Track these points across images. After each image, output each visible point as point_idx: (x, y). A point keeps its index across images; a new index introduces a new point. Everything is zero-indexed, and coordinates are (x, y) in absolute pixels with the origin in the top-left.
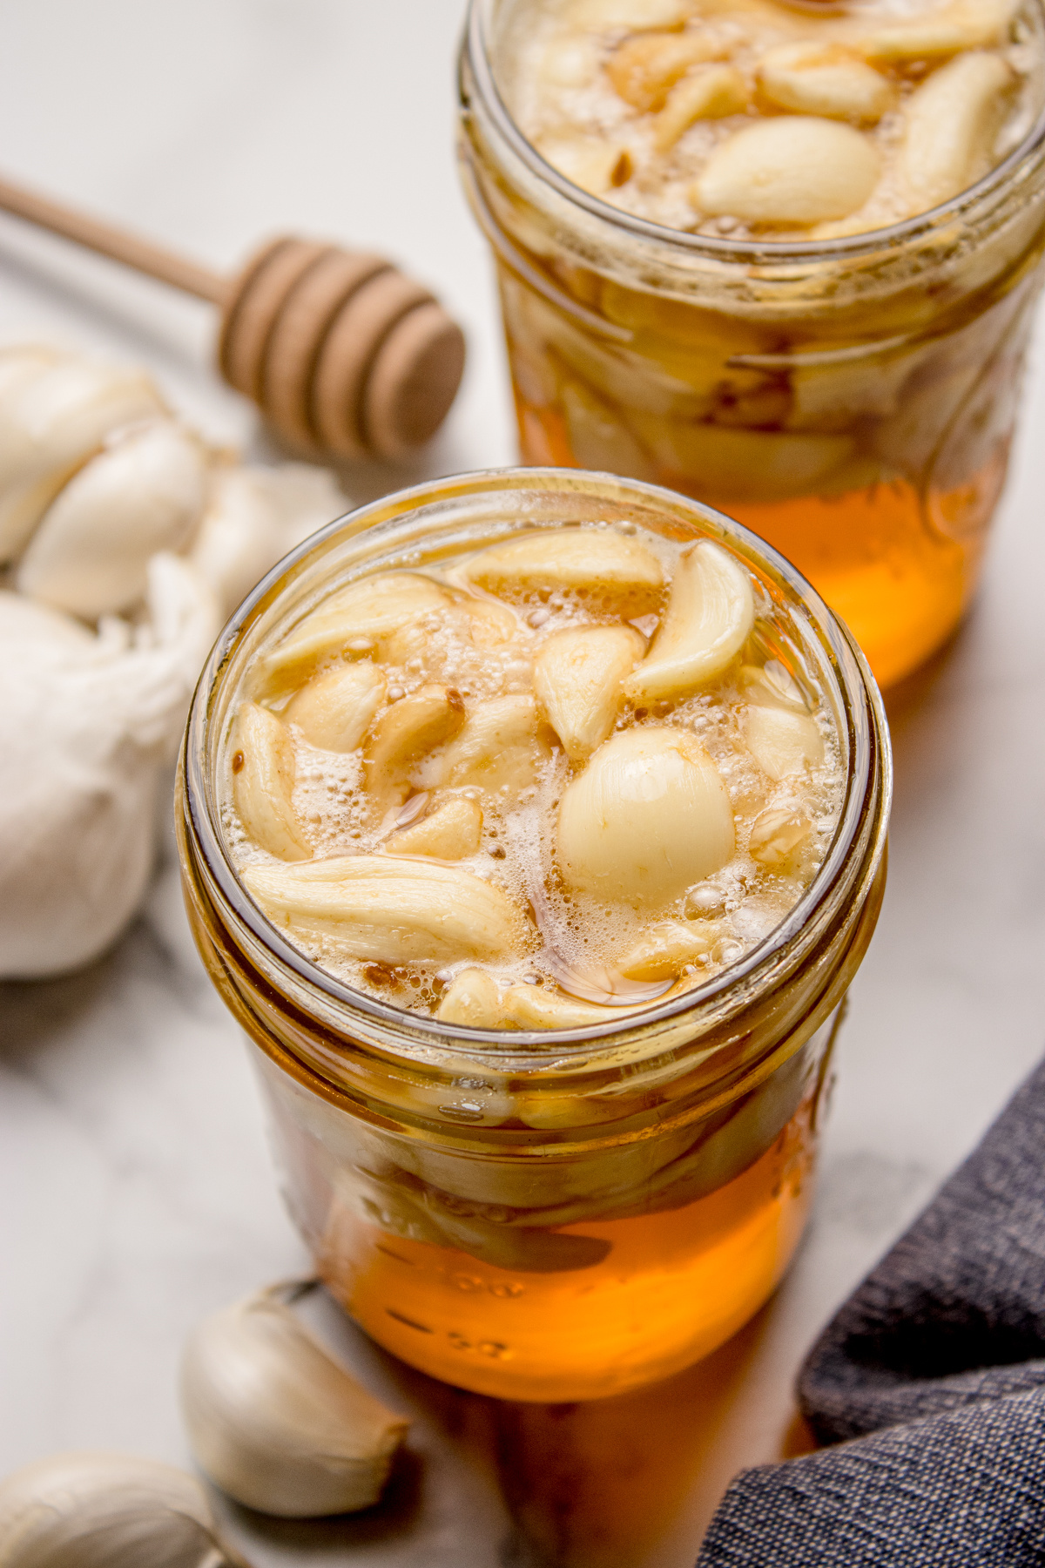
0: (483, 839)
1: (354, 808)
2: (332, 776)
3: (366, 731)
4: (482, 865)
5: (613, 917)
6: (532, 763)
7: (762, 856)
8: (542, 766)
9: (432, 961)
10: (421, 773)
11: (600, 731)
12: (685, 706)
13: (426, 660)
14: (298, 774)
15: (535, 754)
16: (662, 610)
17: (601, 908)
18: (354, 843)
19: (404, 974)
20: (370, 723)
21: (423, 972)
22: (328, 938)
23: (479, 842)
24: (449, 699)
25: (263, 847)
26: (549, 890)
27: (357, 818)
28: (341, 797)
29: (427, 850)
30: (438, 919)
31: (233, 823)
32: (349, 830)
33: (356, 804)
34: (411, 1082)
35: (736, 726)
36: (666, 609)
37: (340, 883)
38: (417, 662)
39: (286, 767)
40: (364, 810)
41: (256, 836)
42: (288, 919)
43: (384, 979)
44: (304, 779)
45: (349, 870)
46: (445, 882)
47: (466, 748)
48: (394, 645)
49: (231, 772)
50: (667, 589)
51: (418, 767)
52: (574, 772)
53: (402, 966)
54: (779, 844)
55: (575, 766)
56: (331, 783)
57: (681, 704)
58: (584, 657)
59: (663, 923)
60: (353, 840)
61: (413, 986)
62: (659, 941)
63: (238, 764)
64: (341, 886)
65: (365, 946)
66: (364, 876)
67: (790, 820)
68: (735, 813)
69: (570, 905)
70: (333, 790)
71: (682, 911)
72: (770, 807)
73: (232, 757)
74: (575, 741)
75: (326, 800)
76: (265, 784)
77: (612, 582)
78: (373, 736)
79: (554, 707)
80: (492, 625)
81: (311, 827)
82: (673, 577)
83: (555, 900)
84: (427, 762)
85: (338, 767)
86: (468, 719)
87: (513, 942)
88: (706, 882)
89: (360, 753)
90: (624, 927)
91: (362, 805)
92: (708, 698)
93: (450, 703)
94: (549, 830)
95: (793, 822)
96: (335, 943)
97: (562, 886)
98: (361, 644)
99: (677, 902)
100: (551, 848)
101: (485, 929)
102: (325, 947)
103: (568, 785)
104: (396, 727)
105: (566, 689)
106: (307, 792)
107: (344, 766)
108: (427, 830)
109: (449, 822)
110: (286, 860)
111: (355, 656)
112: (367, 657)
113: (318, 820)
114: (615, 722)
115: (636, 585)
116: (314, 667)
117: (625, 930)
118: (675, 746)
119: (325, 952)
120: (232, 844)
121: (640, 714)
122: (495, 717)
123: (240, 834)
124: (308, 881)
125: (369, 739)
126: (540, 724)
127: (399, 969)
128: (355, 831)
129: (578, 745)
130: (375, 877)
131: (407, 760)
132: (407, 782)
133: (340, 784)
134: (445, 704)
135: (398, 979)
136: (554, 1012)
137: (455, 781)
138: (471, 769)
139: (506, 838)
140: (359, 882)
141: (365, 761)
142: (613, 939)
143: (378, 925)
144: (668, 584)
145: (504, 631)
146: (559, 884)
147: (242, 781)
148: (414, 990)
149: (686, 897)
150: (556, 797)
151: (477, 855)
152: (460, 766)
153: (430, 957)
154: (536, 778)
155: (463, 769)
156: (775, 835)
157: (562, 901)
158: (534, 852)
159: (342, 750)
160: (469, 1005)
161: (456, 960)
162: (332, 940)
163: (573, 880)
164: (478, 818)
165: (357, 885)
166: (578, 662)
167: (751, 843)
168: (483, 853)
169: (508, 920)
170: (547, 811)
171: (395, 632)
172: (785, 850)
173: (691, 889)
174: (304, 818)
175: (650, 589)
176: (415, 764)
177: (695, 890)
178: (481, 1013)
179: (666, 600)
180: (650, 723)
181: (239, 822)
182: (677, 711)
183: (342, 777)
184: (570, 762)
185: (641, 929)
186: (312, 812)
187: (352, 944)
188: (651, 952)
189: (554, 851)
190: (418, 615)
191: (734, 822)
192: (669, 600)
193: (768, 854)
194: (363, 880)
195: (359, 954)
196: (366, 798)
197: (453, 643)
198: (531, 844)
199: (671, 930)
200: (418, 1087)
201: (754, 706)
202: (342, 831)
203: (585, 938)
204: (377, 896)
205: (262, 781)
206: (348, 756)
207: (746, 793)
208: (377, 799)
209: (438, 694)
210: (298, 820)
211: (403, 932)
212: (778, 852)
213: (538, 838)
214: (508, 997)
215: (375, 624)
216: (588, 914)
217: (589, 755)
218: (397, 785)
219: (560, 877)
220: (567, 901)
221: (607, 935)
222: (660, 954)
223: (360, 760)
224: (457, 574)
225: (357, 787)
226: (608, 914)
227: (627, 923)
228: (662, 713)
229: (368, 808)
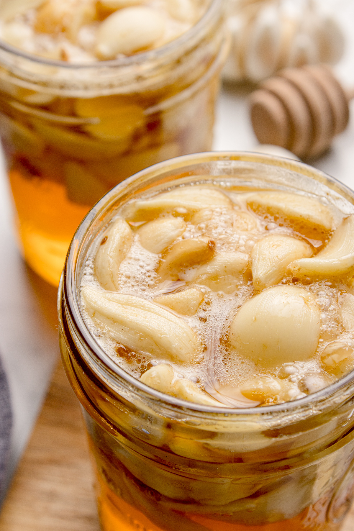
0: (199, 310)
1: (148, 278)
2: (143, 261)
3: (168, 247)
4: (193, 322)
5: (244, 365)
6: (237, 286)
7: (326, 361)
8: (241, 289)
9: (150, 354)
10: (185, 274)
11: (272, 280)
12: (318, 283)
13: (207, 226)
14: (129, 255)
15: (240, 282)
16: (326, 241)
17: (240, 359)
18: (140, 292)
19: (134, 356)
20: (171, 244)
21: (144, 358)
22: (107, 328)
23: (196, 311)
24: (208, 243)
25: (98, 280)
26: (221, 343)
27: (147, 282)
28: (144, 271)
29: (172, 307)
30: (159, 335)
31: (90, 265)
32: (141, 286)
33: (149, 276)
34: (115, 405)
35: (337, 300)
36: (329, 241)
37: (124, 306)
38: (203, 225)
39: (125, 250)
40: (152, 280)
41: (97, 275)
42: (94, 314)
43: (125, 355)
44: (131, 258)
45: (131, 302)
46: (171, 321)
47: (209, 269)
48: (197, 215)
49: (100, 244)
50: (332, 233)
51: (185, 270)
52: (254, 295)
53: (135, 352)
54: (335, 357)
55: (256, 292)
56: (141, 263)
57: (316, 281)
58: (278, 246)
59: (266, 375)
60: (141, 290)
61: (137, 363)
62: (261, 383)
63: (103, 242)
64: (124, 307)
65: (122, 337)
66: (136, 307)
67: (344, 347)
68: (320, 337)
69: (227, 353)
70: (142, 267)
71: (277, 373)
72: (339, 340)
73: (103, 238)
74: (258, 280)
75: (136, 269)
76: (110, 253)
77: (308, 221)
78: (169, 250)
79: (255, 263)
80: (245, 222)
81: (124, 279)
82: (337, 228)
83: (221, 348)
84: (190, 270)
85: (148, 259)
86: (215, 256)
87: (192, 360)
88: (293, 363)
89: (160, 256)
90: (248, 372)
91: (152, 278)
92: (330, 284)
93: (208, 245)
94: (232, 317)
95: (345, 348)
96: (109, 331)
97: (227, 343)
98: (182, 210)
99: (276, 368)
100: (229, 325)
101: (181, 349)
102: (104, 331)
103: (248, 299)
104: (181, 249)
105: (264, 256)
106: (129, 264)
107: (151, 259)
108: (175, 297)
109: (186, 297)
110: (105, 289)
111: (176, 215)
112: (182, 217)
113: (129, 277)
114: (282, 279)
115: (318, 226)
116: (158, 214)
117: (247, 373)
118: (304, 296)
119: (103, 334)
120: (85, 274)
121: (295, 281)
122: (227, 259)
123: (91, 271)
124: (110, 300)
125: (167, 250)
126: (247, 270)
127: (133, 353)
128: (143, 287)
129: (259, 282)
130: (140, 308)
131: (181, 266)
132: (177, 276)
133: (145, 265)
134: (206, 245)
135: (131, 357)
136: (193, 395)
137: (198, 281)
138: (208, 279)
139: (210, 313)
140: (132, 308)
141: (161, 260)
142: (240, 375)
143: (131, 329)
144: (333, 231)
145: (250, 227)
146: (226, 342)
147: (102, 249)
148: (137, 364)
149: (281, 367)
150: (241, 304)
151: (193, 316)
152: (203, 276)
153: (150, 352)
154: (237, 293)
155: (204, 277)
156: (334, 352)
157: (224, 350)
158: (221, 324)
159: (153, 252)
160: (154, 377)
161: (162, 358)
162: (108, 329)
163: (232, 342)
164: (201, 300)
165: (131, 309)
166: (275, 247)
167: (323, 353)
168: (196, 316)
169: (194, 350)
170: (234, 308)
171: (200, 210)
172: (337, 361)
173: (285, 364)
174: (122, 274)
175: (324, 230)
176: (184, 269)
177: (286, 366)
178: (159, 383)
179: (330, 237)
180: (299, 285)
181: (93, 266)
182: (313, 284)
183: (148, 263)
184: (254, 290)
185: (255, 375)
186: (128, 273)
187: (117, 334)
188: (254, 387)
189: (229, 327)
190: (213, 206)
191: (318, 341)
192: (332, 237)
193: (328, 361)
194: (134, 308)
195: (118, 340)
196: (155, 276)
197: (223, 224)
198: (221, 320)
199: (268, 380)
200: (117, 408)
201: (350, 294)
202: (138, 285)
203: (227, 370)
204: (137, 316)
205: (109, 250)
206: (154, 255)
207: (329, 330)
208: (160, 278)
209: (205, 240)
210: (119, 274)
211: (141, 336)
212: (334, 362)
213: (225, 319)
214: (177, 382)
215: (193, 204)
216: (234, 360)
217: (263, 289)
218: (172, 275)
219: (228, 339)
220: (226, 351)
221: (238, 372)
222: (259, 390)
223: (159, 259)
224: (240, 198)
225: (153, 269)
226: (243, 363)
227: (249, 370)
228: (306, 283)
229: (154, 280)
